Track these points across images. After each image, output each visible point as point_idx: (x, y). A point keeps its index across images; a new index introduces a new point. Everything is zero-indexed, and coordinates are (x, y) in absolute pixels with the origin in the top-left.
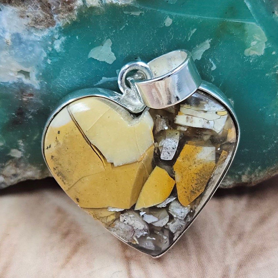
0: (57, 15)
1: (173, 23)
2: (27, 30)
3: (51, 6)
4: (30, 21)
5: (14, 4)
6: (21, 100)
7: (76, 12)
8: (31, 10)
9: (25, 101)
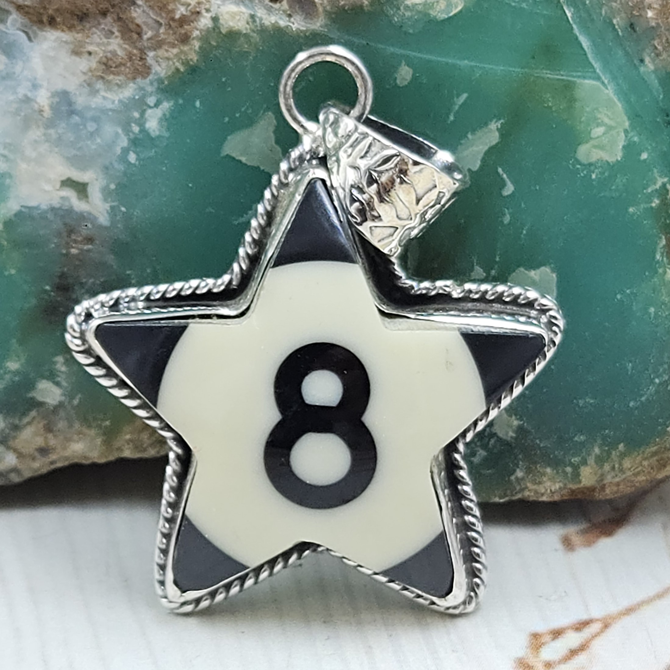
0: (155, 50)
1: (414, 78)
2: (85, 85)
3: (142, 30)
4: (94, 65)
5: (59, 24)
6: (64, 252)
7: (197, 44)
8: (98, 40)
9: (73, 255)
